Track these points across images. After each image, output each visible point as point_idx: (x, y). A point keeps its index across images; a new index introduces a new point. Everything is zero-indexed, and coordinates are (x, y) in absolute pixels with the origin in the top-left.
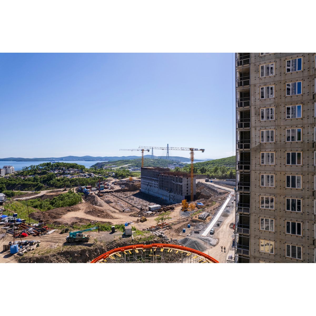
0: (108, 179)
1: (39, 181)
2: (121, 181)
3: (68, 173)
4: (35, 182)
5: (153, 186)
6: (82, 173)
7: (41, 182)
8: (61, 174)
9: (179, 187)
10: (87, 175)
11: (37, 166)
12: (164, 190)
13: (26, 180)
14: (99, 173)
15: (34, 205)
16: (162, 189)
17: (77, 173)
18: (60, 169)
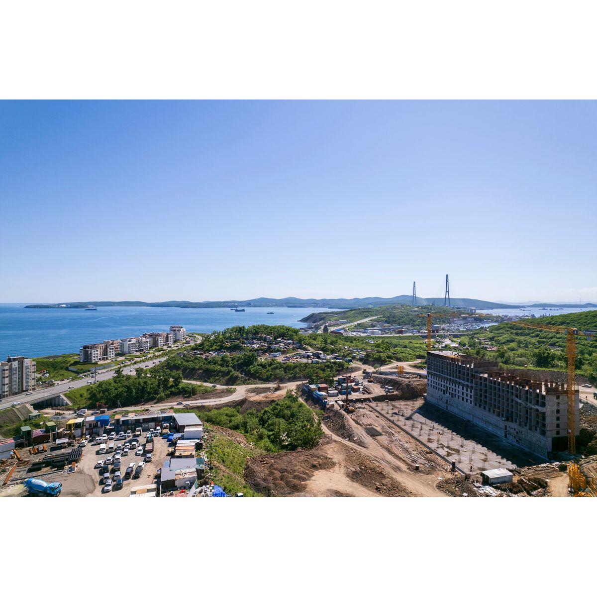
0: (353, 365)
1: (231, 365)
2: (381, 373)
3: (277, 348)
4: (224, 367)
5: (459, 396)
6: (301, 349)
7: (233, 367)
8: (264, 352)
9: (534, 414)
10: (311, 354)
11: (223, 332)
12: (490, 411)
13: (210, 362)
14: (333, 352)
15: (233, 423)
16: (485, 408)
17: (294, 349)
18: (260, 339)
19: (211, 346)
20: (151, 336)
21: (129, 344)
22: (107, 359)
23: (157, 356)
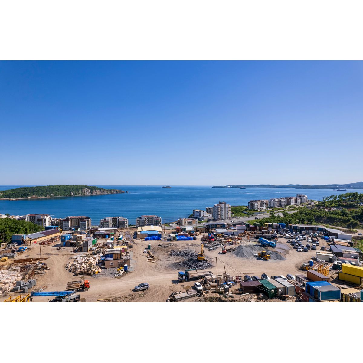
1: (350, 216)
11: (338, 196)
19: (331, 204)
20: (286, 198)
21: (274, 202)
22: (262, 209)
23: (291, 210)
